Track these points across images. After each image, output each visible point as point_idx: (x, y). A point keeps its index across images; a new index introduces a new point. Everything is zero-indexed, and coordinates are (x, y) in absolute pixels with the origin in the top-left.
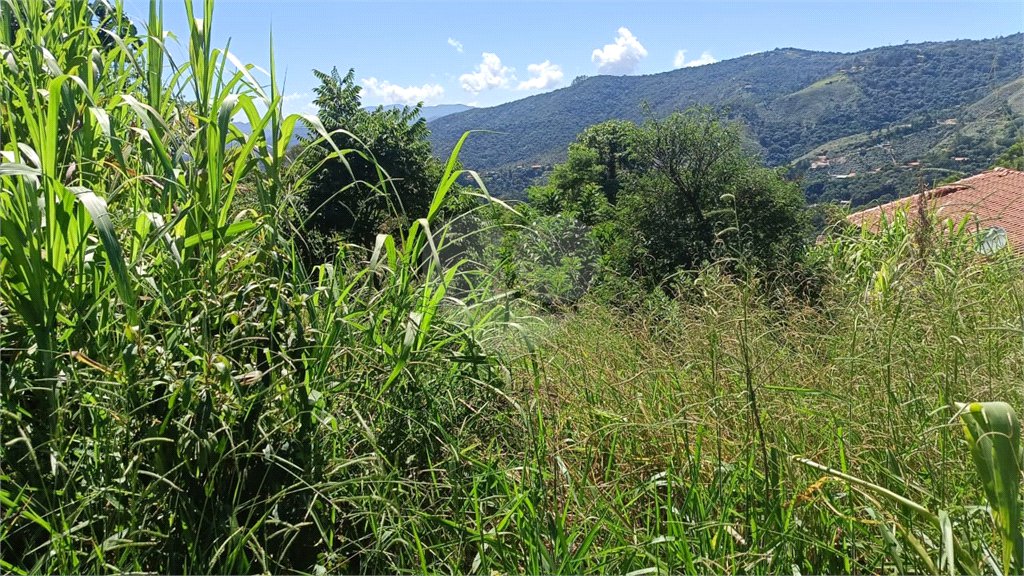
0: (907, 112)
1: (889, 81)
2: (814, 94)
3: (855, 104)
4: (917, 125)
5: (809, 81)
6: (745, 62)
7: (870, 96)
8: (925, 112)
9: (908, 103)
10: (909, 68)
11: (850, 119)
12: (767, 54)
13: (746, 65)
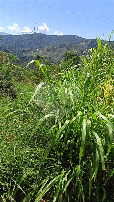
2: (79, 46)
5: (79, 43)
6: (68, 36)
12: (72, 36)
13: (68, 37)
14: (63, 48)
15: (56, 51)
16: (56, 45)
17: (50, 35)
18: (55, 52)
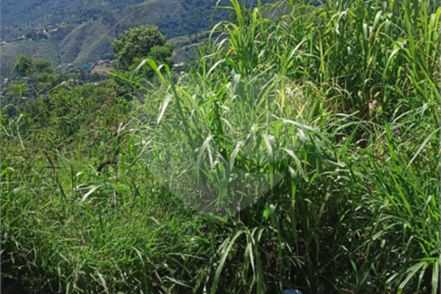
14: (91, 20)
15: (66, 35)
16: (62, 14)
18: (63, 42)
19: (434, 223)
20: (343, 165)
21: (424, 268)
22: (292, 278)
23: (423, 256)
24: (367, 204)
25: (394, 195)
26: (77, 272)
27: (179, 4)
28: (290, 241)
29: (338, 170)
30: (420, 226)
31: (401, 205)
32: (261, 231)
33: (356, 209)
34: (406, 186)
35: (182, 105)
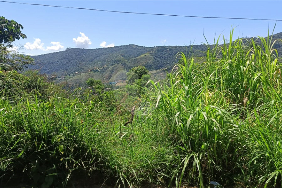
0: (166, 65)
1: (160, 56)
2: (141, 58)
3: (152, 62)
4: (169, 69)
5: (139, 55)
6: (121, 47)
7: (156, 60)
8: (170, 65)
9: (165, 62)
10: (165, 53)
11: (151, 66)
12: (127, 46)
14: (117, 64)
15: (106, 70)
16: (105, 62)
17: (94, 49)
18: (105, 73)
19: (279, 154)
20: (237, 126)
21: (277, 174)
22: (214, 176)
23: (275, 169)
24: (248, 144)
25: (260, 141)
26: (124, 169)
27: (152, 58)
28: (214, 159)
29: (233, 129)
30: (273, 155)
31: (263, 145)
32: (201, 154)
33: (243, 146)
34: (265, 136)
35: (164, 99)
